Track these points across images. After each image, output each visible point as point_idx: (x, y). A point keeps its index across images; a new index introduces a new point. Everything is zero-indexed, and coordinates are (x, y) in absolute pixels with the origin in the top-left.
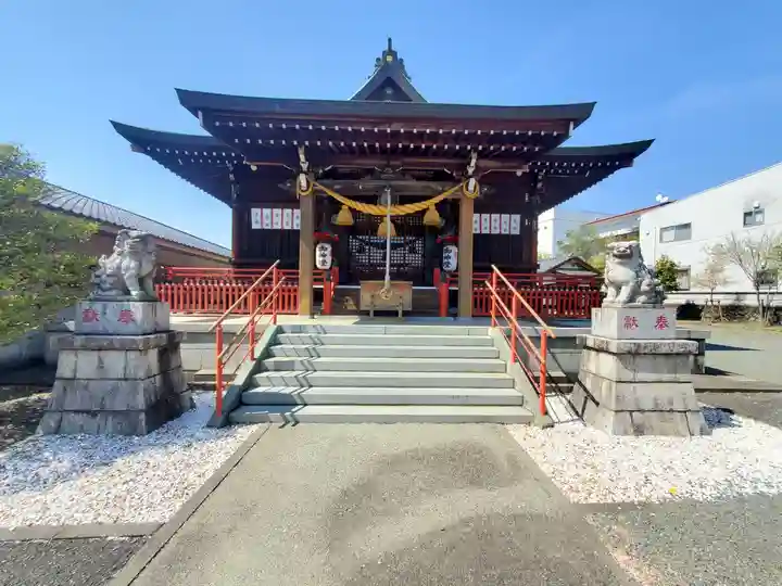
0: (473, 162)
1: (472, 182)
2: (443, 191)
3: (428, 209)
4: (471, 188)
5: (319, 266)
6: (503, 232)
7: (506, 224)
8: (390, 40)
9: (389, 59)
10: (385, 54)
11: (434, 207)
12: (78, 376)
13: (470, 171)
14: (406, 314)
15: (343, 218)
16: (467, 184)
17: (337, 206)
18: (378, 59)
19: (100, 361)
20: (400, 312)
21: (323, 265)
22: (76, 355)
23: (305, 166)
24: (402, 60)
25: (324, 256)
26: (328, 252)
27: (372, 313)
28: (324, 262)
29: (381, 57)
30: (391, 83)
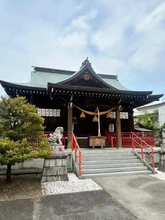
0: (120, 101)
1: (120, 106)
2: (112, 108)
3: (107, 113)
4: (120, 107)
6: (123, 118)
7: (124, 115)
8: (88, 58)
9: (87, 62)
10: (85, 61)
11: (109, 113)
12: (50, 166)
13: (119, 103)
14: (104, 147)
15: (83, 116)
17: (81, 112)
18: (83, 62)
20: (102, 147)
22: (50, 161)
23: (71, 100)
24: (90, 63)
27: (94, 147)
30: (87, 70)
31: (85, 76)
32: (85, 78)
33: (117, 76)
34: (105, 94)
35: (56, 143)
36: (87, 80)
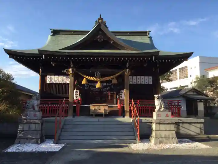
0: (128, 64)
1: (127, 70)
2: (119, 72)
3: (113, 79)
5: (75, 98)
7: (147, 80)
8: (100, 15)
9: (100, 21)
10: (99, 19)
11: (115, 78)
12: (24, 130)
13: (127, 66)
16: (126, 71)
17: (83, 78)
18: (96, 21)
19: (29, 126)
20: (104, 115)
21: (77, 98)
22: (23, 125)
23: (72, 66)
24: (105, 21)
25: (77, 94)
26: (78, 93)
27: (94, 115)
28: (77, 97)
29: (97, 20)
30: (100, 30)
31: (99, 37)
32: (98, 39)
33: (151, 31)
34: (101, 58)
35: (32, 109)
36: (100, 41)
